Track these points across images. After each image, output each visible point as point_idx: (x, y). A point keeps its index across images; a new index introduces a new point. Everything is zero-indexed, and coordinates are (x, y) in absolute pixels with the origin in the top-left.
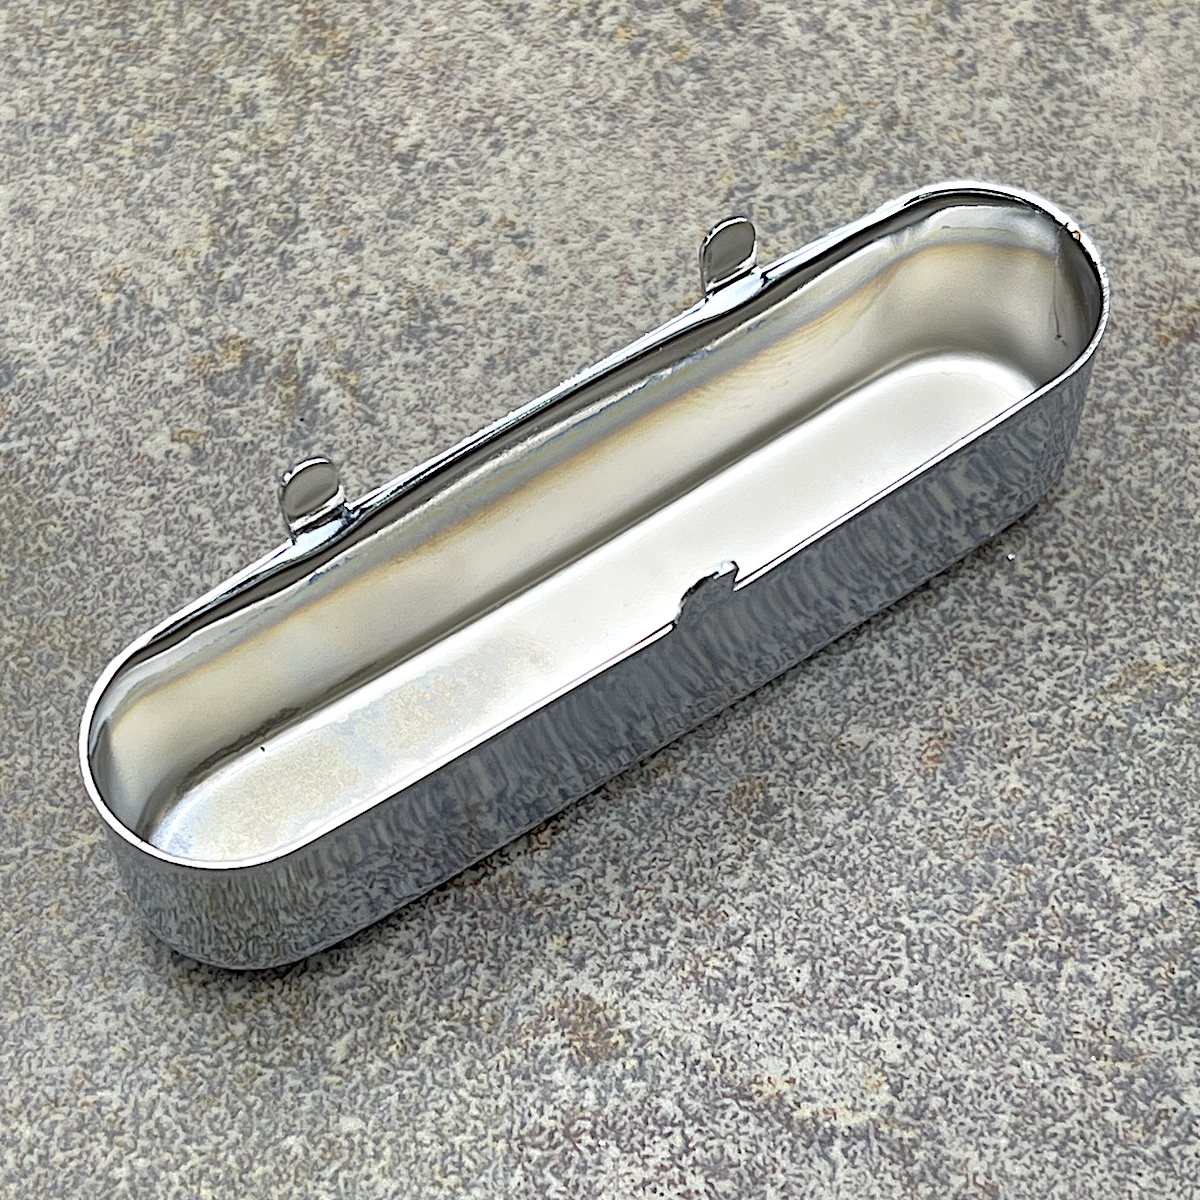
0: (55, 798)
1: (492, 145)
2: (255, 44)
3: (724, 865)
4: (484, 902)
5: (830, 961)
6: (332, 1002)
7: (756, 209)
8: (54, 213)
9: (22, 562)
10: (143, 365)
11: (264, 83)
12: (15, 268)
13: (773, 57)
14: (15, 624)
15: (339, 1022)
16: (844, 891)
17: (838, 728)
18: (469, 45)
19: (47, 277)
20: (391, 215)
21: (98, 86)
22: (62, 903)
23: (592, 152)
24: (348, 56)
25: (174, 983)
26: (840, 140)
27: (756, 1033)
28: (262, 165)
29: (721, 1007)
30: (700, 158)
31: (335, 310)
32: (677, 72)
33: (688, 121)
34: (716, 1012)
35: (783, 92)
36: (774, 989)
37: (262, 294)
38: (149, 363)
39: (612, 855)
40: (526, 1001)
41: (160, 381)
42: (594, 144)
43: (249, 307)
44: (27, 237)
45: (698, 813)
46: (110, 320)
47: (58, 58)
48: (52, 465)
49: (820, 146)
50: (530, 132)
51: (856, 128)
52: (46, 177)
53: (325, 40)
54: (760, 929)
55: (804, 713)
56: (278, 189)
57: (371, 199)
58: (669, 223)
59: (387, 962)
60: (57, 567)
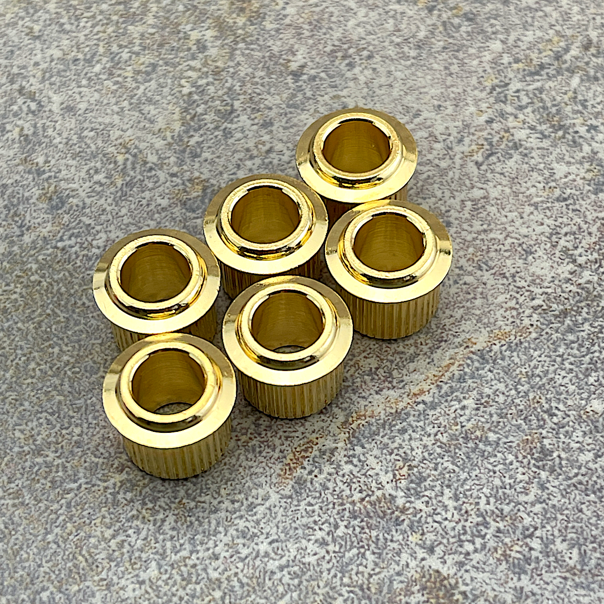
0: (97, 453)
1: (347, 65)
2: (203, 11)
3: (519, 488)
4: (368, 512)
5: (591, 546)
6: (275, 577)
7: (509, 97)
8: (87, 109)
9: (74, 312)
10: (143, 195)
11: (209, 34)
12: (64, 141)
13: (513, 11)
14: (70, 348)
15: (281, 589)
16: (595, 503)
17: (583, 402)
18: (331, 9)
19: (83, 146)
20: (289, 106)
21: (111, 38)
22: (104, 517)
23: (408, 67)
24: (259, 17)
25: (175, 566)
26: (558, 57)
27: (546, 592)
28: (210, 79)
29: (523, 576)
30: (473, 69)
31: (258, 161)
32: (456, 21)
33: (465, 49)
34: (519, 579)
35: (521, 31)
36: (556, 565)
37: (213, 153)
38: (147, 194)
39: (447, 482)
40: (399, 574)
41: (154, 204)
42: (409, 63)
43: (206, 160)
44: (71, 123)
45: (499, 455)
46: (122, 170)
47: (87, 22)
48: (90, 254)
49: (546, 60)
50: (370, 57)
51: (567, 50)
52: (82, 89)
53: (245, 8)
54: (544, 527)
55: (561, 394)
56: (220, 93)
57: (277, 97)
58: (457, 106)
59: (309, 551)
60: (95, 314)
